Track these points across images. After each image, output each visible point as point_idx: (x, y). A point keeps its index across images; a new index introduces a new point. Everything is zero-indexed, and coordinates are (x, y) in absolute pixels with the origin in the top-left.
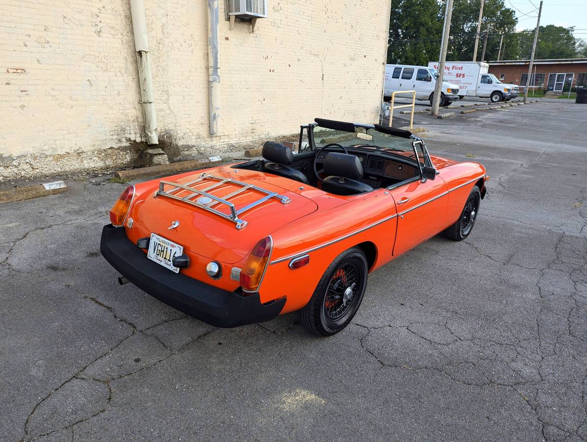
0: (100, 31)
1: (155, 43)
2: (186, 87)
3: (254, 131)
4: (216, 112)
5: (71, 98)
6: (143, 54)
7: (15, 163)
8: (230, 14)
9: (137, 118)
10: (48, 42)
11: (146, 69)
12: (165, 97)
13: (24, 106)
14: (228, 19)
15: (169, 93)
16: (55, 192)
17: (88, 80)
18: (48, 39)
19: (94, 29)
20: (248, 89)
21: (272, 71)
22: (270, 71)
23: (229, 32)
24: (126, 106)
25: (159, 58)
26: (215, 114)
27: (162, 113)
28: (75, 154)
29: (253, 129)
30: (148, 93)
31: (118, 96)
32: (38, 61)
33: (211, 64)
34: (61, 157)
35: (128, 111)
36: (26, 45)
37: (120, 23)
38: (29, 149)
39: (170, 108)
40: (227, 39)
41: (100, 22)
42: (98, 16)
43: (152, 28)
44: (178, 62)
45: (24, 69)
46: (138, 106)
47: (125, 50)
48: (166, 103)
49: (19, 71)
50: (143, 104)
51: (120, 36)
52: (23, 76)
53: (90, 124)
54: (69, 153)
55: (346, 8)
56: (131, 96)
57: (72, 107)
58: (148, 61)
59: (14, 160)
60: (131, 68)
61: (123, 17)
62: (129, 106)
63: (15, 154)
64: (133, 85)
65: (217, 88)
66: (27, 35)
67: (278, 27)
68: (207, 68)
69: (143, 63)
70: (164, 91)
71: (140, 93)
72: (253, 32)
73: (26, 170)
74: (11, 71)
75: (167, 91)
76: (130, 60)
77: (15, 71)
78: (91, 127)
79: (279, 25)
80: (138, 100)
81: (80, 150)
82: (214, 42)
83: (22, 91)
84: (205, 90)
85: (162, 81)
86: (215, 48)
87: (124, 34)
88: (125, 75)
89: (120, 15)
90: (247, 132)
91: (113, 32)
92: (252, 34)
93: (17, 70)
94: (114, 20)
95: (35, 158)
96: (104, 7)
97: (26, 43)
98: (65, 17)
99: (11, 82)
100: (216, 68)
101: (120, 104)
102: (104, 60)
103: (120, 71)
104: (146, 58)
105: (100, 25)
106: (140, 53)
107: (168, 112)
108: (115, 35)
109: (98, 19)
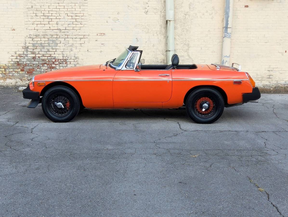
0: (147, 12)
2: (204, 42)
3: (271, 77)
4: (224, 59)
6: (168, 22)
9: (164, 60)
10: (118, 20)
11: (169, 31)
12: (187, 48)
13: (102, 51)
15: (190, 45)
17: (136, 38)
18: (118, 18)
19: (144, 11)
20: (266, 43)
23: (249, 1)
24: (157, 53)
25: (185, 23)
26: (224, 60)
27: (182, 58)
29: (270, 76)
30: (168, 45)
31: (153, 47)
32: (112, 29)
33: (224, 25)
35: (158, 56)
36: (107, 22)
37: (160, 6)
39: (189, 55)
40: (247, 6)
41: (148, 6)
42: (147, 3)
43: (182, 6)
44: (199, 25)
45: (104, 34)
46: (165, 53)
47: (162, 21)
48: (186, 52)
51: (159, 13)
52: (103, 37)
56: (162, 47)
60: (163, 30)
62: (159, 53)
64: (163, 41)
66: (109, 17)
68: (223, 28)
69: (168, 27)
70: (186, 44)
75: (188, 45)
76: (164, 26)
77: (100, 34)
80: (165, 49)
82: (227, 10)
83: (102, 44)
85: (185, 38)
87: (162, 11)
88: (159, 35)
90: (263, 77)
91: (155, 11)
93: (101, 34)
94: (157, 4)
98: (129, 6)
99: (98, 40)
100: (227, 28)
101: (154, 52)
102: (147, 27)
103: (156, 33)
104: (170, 24)
105: (148, 8)
106: (167, 21)
107: (188, 57)
108: (156, 12)
109: (147, 5)
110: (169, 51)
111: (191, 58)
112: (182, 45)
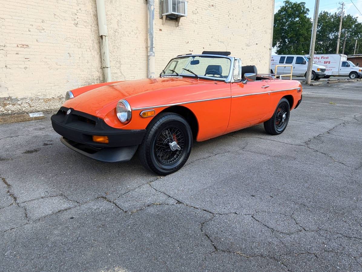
0: (77, 24)
1: (112, 31)
2: (132, 59)
4: (152, 75)
5: (57, 64)
6: (104, 37)
7: (19, 103)
8: (163, 15)
9: (99, 77)
10: (44, 29)
11: (105, 47)
12: (119, 65)
13: (27, 68)
14: (162, 18)
15: (121, 63)
16: (36, 119)
17: (68, 53)
18: (44, 28)
19: (73, 22)
21: (191, 51)
22: (190, 51)
23: (162, 26)
24: (92, 70)
25: (115, 41)
27: (116, 75)
28: (58, 99)
30: (106, 61)
31: (87, 63)
32: (37, 40)
33: (149, 45)
34: (49, 100)
35: (93, 73)
36: (30, 31)
37: (90, 19)
38: (28, 94)
39: (121, 72)
40: (161, 30)
41: (78, 18)
42: (76, 15)
43: (111, 23)
44: (128, 43)
45: (27, 45)
46: (100, 70)
47: (93, 35)
48: (118, 69)
49: (24, 46)
50: (103, 68)
51: (90, 27)
52: (26, 49)
53: (69, 81)
54: (54, 98)
55: (243, 13)
56: (96, 63)
57: (57, 69)
58: (107, 42)
59: (19, 101)
60: (96, 46)
61: (92, 15)
62: (94, 70)
63: (19, 97)
64: (97, 57)
65: (152, 60)
66: (31, 25)
67: (196, 24)
68: (147, 48)
69: (103, 43)
70: (118, 61)
71: (101, 62)
72: (178, 26)
73: (25, 107)
74: (19, 46)
75: (120, 62)
76: (96, 41)
78: (69, 82)
79: (196, 22)
80: (100, 66)
81: (61, 96)
82: (151, 31)
83: (26, 59)
84: (145, 62)
85: (117, 55)
86: (151, 34)
87: (93, 26)
88: (92, 50)
89: (90, 14)
91: (85, 24)
92: (177, 28)
93: (23, 45)
94: (86, 17)
95: (32, 100)
96: (80, 9)
97: (30, 29)
98: (55, 15)
99: (20, 53)
100: (152, 47)
101: (89, 69)
102: (79, 41)
103: (89, 48)
104: (105, 40)
105: (77, 20)
106: (102, 37)
107: (120, 74)
108: (87, 26)
109: (76, 16)
110: (107, 68)
111: (123, 75)
112: (115, 62)
